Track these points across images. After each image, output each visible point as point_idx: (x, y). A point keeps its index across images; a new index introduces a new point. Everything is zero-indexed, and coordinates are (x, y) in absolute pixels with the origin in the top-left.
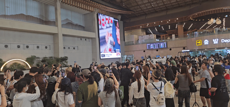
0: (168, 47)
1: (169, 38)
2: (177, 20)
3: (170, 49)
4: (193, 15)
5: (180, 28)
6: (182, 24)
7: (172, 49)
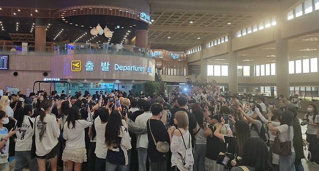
0: (11, 67)
1: (13, 50)
2: (34, 13)
3: (16, 74)
4: (69, 9)
5: (40, 32)
6: (44, 25)
7: (19, 73)
